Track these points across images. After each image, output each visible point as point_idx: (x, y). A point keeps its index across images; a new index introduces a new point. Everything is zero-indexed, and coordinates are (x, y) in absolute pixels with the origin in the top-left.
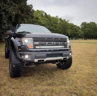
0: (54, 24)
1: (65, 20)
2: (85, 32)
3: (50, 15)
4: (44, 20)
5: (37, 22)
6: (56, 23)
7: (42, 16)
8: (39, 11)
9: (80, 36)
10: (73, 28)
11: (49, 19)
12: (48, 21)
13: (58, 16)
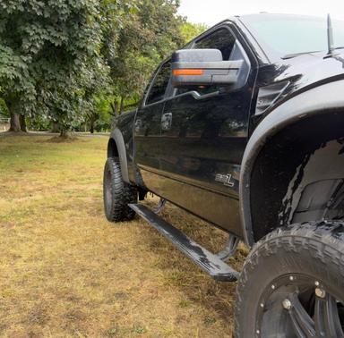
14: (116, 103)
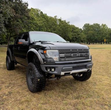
0: (52, 26)
1: (65, 21)
2: (87, 35)
3: (46, 14)
4: (40, 20)
5: (32, 23)
6: (55, 25)
7: (38, 15)
8: (34, 10)
9: (83, 40)
10: (75, 31)
11: (47, 19)
12: (45, 21)
13: (56, 16)
14: (8, 35)
